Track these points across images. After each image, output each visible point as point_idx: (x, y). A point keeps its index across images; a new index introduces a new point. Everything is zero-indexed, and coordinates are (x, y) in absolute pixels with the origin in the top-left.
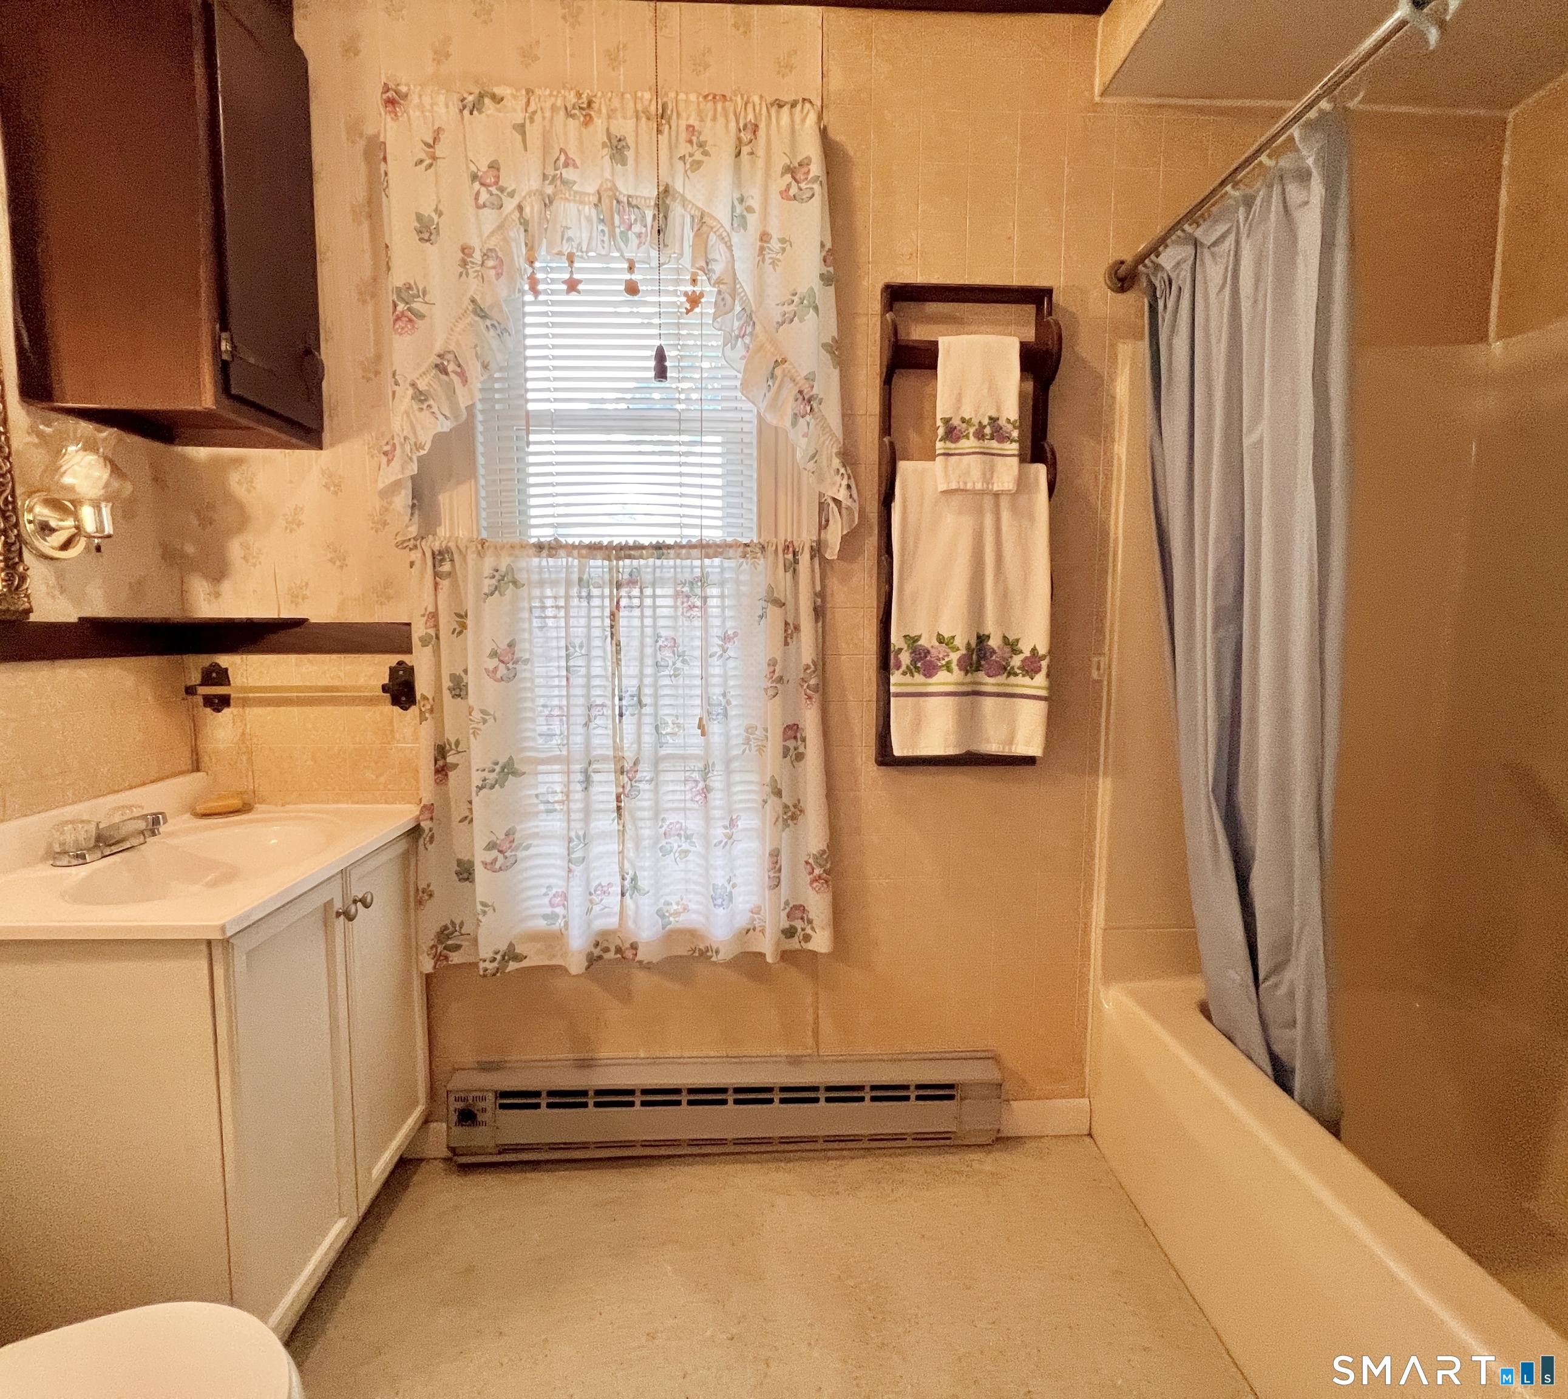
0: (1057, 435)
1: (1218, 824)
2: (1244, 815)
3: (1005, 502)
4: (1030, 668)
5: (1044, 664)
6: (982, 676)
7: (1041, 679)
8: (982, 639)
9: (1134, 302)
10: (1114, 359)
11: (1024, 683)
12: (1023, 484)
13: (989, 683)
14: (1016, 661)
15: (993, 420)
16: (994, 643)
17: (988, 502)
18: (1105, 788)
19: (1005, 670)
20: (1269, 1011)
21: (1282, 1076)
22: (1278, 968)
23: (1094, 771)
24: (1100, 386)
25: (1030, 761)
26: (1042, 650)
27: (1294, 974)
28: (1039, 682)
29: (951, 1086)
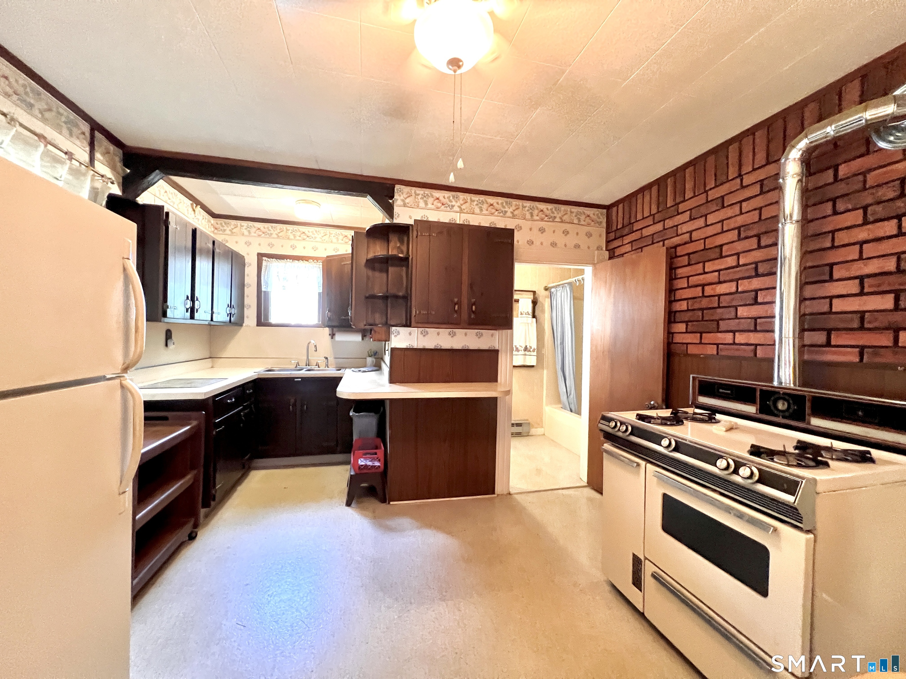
0: (536, 314)
1: (562, 375)
2: (565, 371)
3: (529, 324)
4: (534, 351)
5: (536, 350)
6: (526, 352)
7: (535, 352)
8: (526, 346)
9: (547, 293)
10: (545, 300)
11: (532, 353)
12: (532, 322)
13: (527, 353)
14: (531, 350)
15: (528, 312)
16: (528, 347)
17: (527, 324)
18: (545, 372)
19: (530, 351)
20: (569, 401)
21: (571, 411)
22: (570, 395)
23: (543, 369)
24: (543, 306)
25: (533, 366)
26: (536, 348)
27: (572, 396)
28: (535, 353)
29: (521, 424)
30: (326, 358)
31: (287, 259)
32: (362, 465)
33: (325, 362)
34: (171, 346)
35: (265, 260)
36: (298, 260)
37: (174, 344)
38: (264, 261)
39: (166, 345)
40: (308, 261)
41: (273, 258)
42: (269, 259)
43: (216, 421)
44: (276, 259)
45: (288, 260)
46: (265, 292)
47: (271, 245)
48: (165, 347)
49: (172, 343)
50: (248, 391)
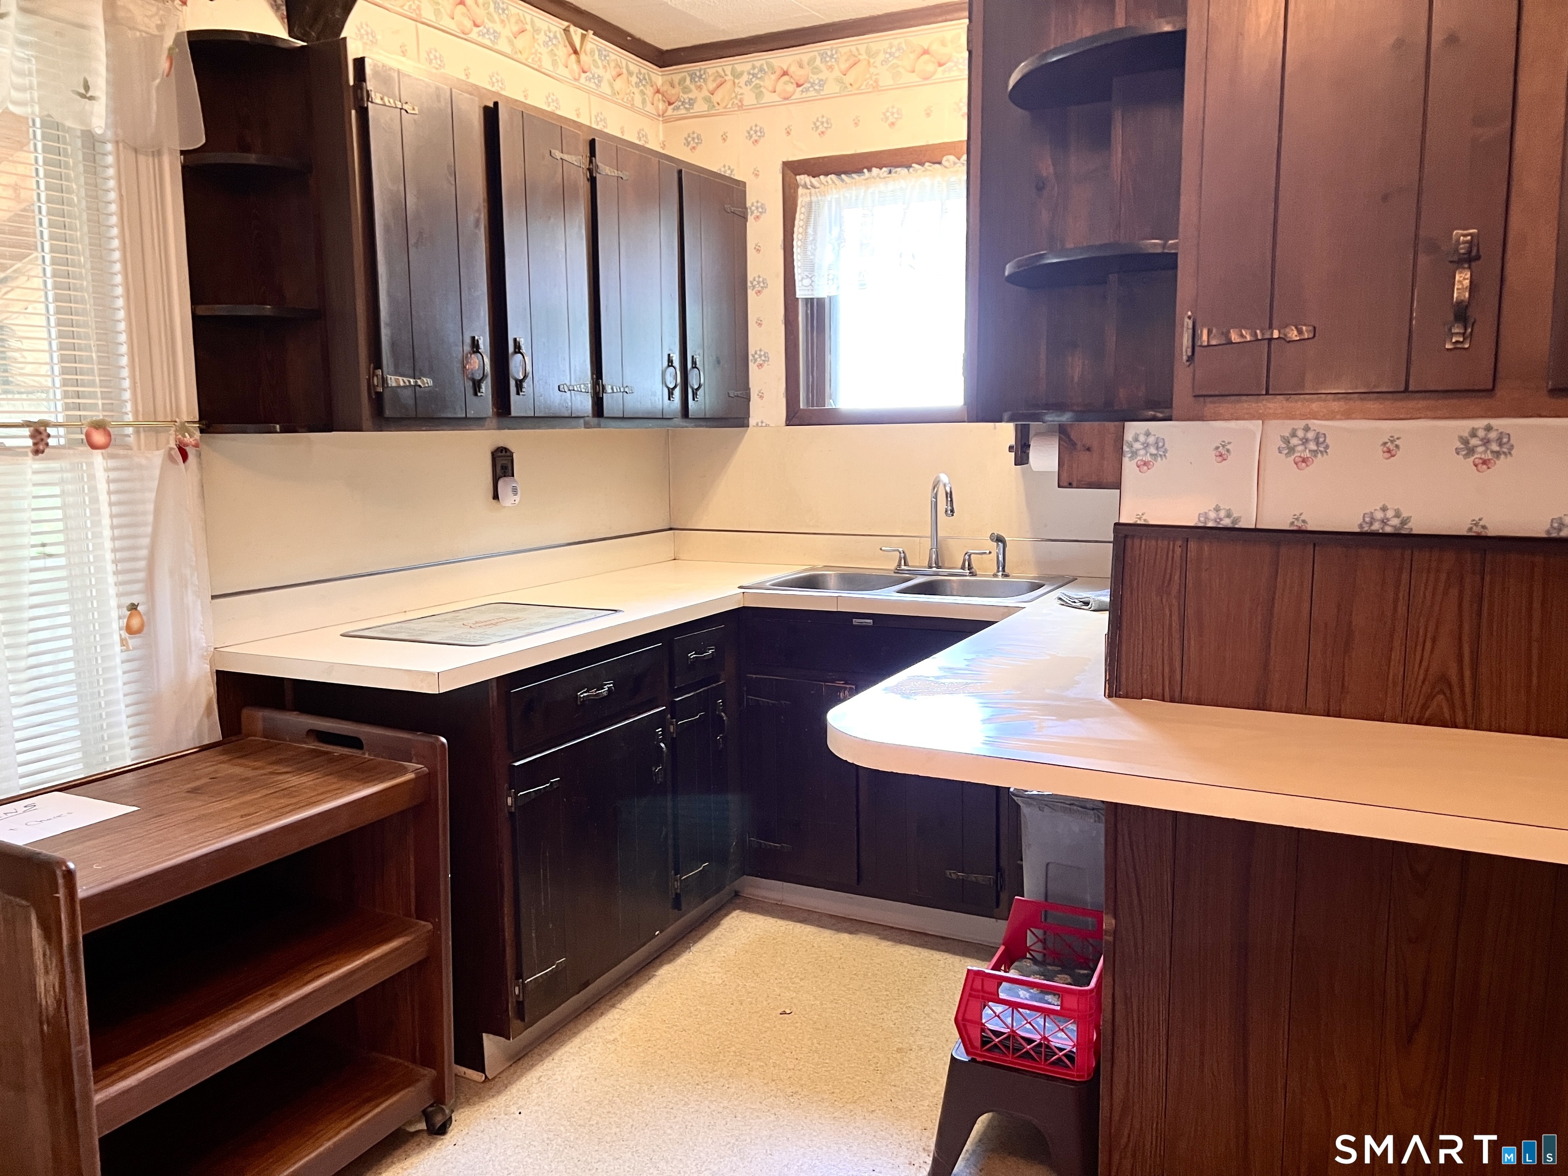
30: (999, 540)
31: (869, 170)
32: (997, 1034)
33: (994, 555)
34: (508, 499)
35: (805, 187)
36: (908, 167)
37: (515, 491)
38: (801, 191)
39: (496, 496)
40: (940, 163)
41: (827, 174)
42: (815, 181)
43: (517, 764)
44: (838, 174)
45: (875, 171)
46: (809, 302)
47: (821, 127)
48: (495, 501)
49: (510, 490)
50: (692, 655)
